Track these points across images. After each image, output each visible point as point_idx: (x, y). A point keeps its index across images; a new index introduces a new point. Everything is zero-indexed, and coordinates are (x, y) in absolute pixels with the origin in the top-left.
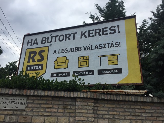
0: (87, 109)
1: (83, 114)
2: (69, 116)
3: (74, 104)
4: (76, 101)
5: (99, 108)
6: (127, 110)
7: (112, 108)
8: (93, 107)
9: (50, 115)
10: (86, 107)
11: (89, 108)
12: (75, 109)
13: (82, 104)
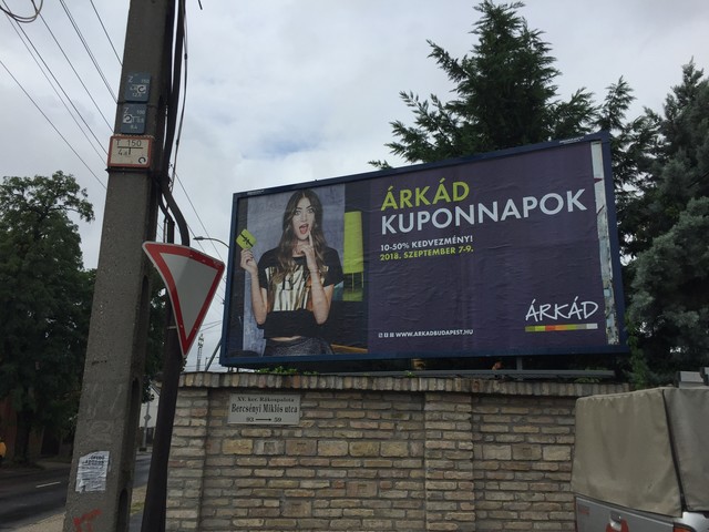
0: (454, 421)
1: (445, 433)
2: (409, 440)
3: (419, 407)
4: (423, 402)
5: (485, 417)
6: (561, 421)
7: (520, 417)
8: (470, 416)
9: (361, 436)
10: (452, 416)
11: (461, 417)
12: (424, 421)
13: (440, 407)
